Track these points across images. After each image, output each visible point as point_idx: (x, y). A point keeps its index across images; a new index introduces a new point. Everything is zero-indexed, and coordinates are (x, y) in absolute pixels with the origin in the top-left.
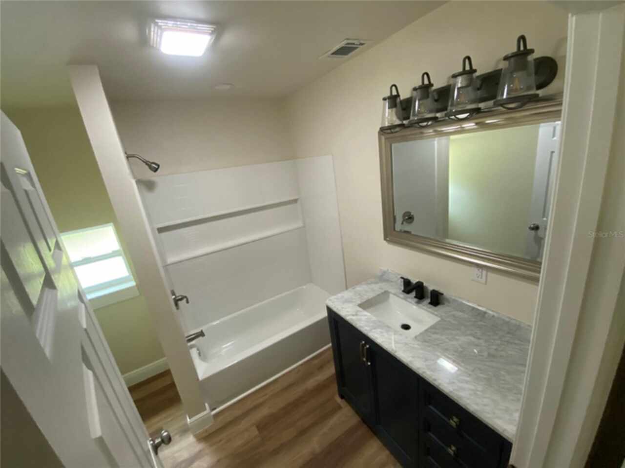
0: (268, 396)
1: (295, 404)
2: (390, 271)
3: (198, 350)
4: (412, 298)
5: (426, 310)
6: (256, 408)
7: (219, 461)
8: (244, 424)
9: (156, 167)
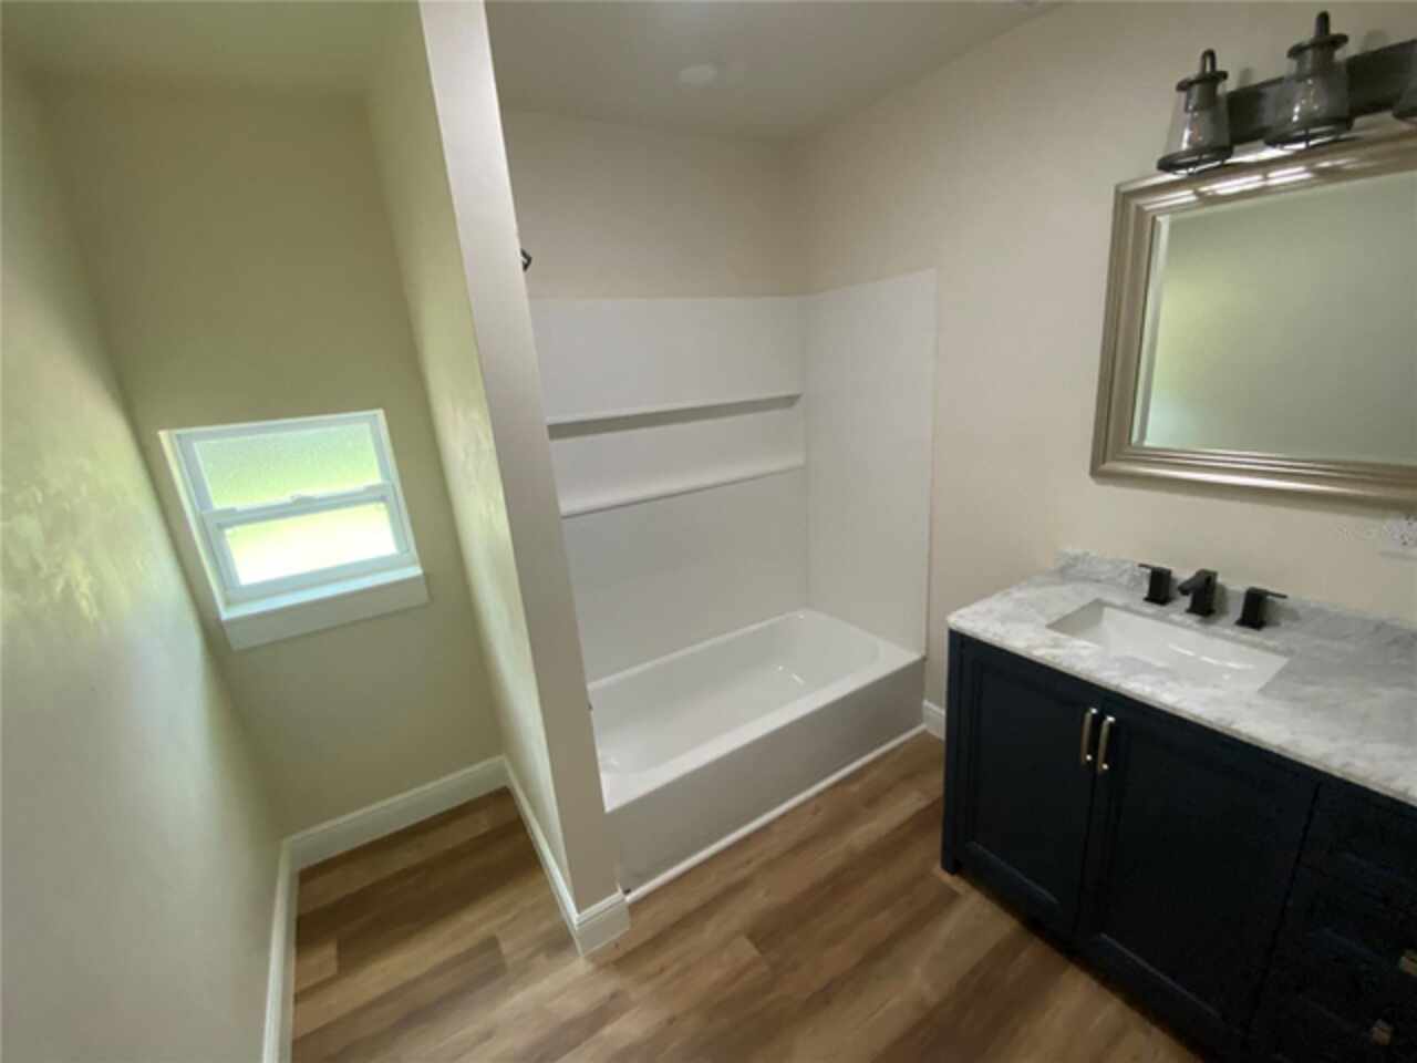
0: (754, 864)
1: (837, 885)
2: (1093, 554)
4: (1181, 614)
5: (1233, 639)
8: (711, 932)
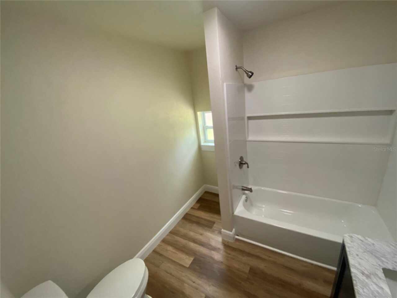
3: (246, 197)
6: (258, 257)
7: (222, 262)
9: (251, 74)
